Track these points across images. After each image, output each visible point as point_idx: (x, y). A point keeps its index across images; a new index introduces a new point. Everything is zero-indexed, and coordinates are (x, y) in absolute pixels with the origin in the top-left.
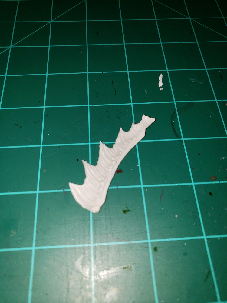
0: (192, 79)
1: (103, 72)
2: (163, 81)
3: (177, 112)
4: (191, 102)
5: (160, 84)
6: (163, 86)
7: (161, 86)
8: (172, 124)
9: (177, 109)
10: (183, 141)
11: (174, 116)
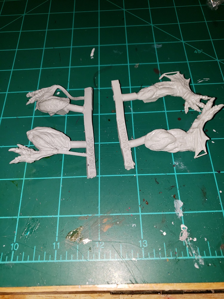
0: (115, 51)
1: (55, 48)
2: (94, 53)
3: (99, 72)
4: (110, 66)
5: (92, 54)
6: (93, 56)
7: (92, 56)
8: (94, 79)
9: (100, 70)
10: (99, 90)
11: (96, 75)
